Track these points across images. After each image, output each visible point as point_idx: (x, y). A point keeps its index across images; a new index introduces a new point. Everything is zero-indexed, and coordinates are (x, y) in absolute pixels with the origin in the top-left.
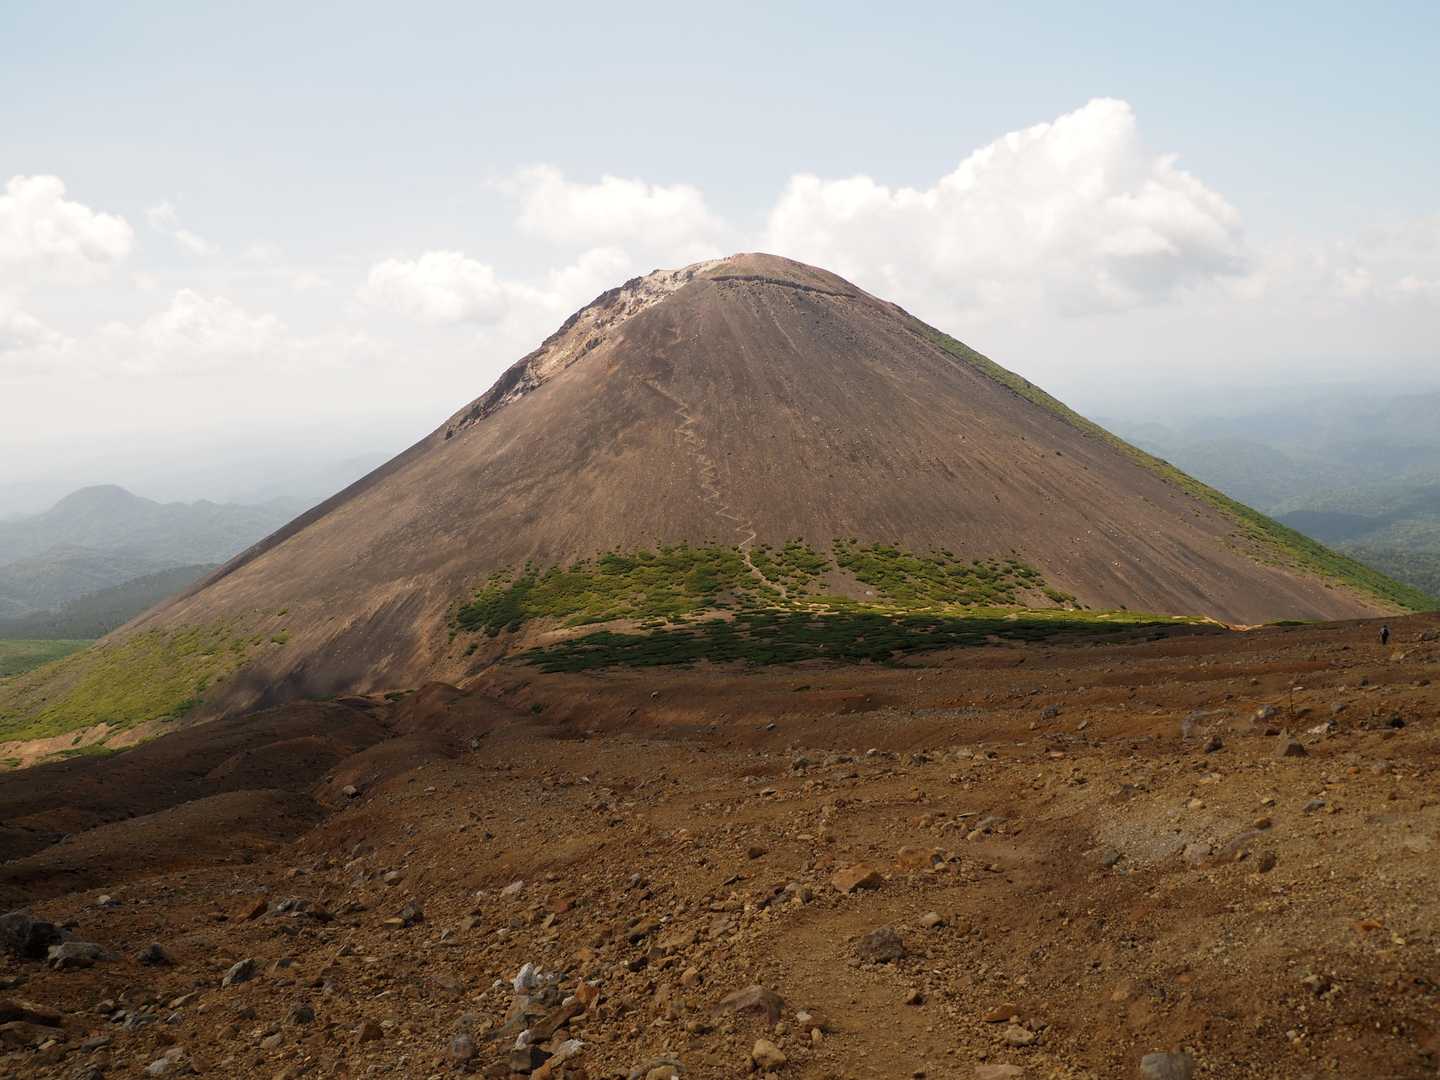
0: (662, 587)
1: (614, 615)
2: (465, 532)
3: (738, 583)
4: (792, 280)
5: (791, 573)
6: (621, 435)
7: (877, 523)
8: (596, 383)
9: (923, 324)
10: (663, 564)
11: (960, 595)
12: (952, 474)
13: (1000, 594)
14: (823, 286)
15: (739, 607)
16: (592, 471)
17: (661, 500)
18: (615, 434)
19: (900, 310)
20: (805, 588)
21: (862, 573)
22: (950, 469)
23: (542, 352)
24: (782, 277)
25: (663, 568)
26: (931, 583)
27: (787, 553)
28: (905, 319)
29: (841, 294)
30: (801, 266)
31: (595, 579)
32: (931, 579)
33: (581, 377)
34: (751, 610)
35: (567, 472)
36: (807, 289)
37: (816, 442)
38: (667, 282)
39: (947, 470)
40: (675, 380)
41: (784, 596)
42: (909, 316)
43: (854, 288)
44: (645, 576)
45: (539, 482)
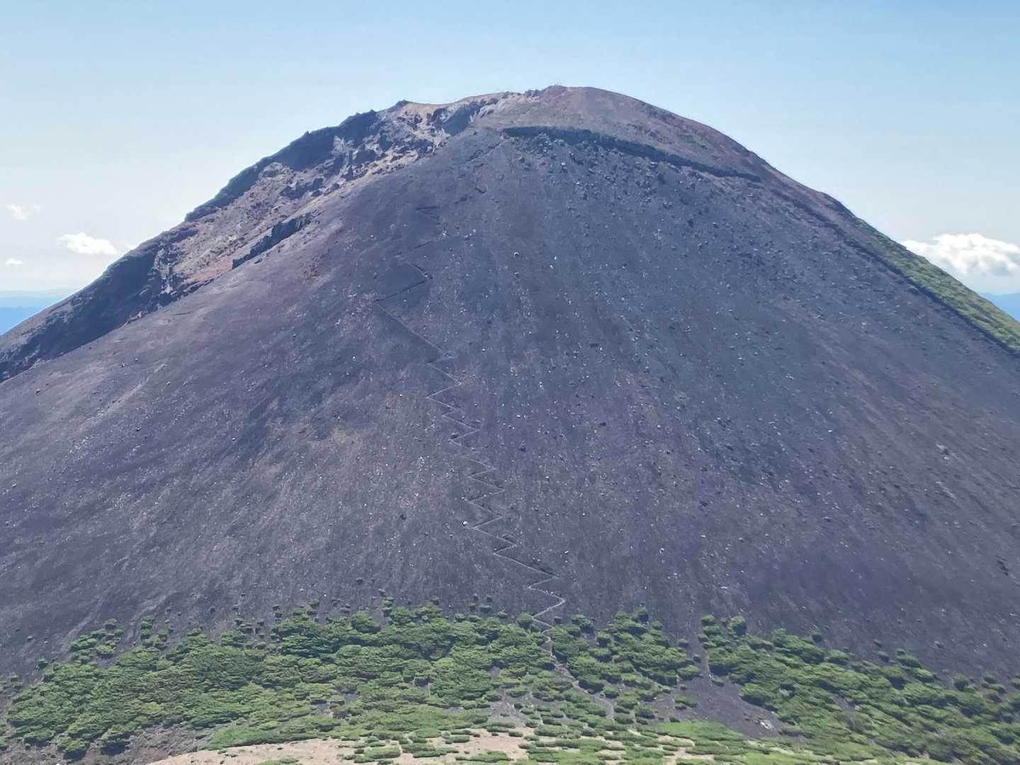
0: (390, 685)
1: (303, 731)
2: (33, 557)
3: (530, 688)
4: (650, 142)
5: (624, 677)
6: (328, 402)
7: (785, 598)
8: (289, 302)
9: (880, 236)
10: (395, 641)
11: (931, 741)
12: (922, 516)
13: (1004, 747)
14: (704, 158)
15: (530, 732)
16: (271, 463)
17: (398, 524)
18: (318, 398)
19: (839, 208)
20: (649, 707)
21: (750, 688)
22: (920, 507)
23: (182, 233)
24: (629, 136)
25: (396, 648)
26: (878, 714)
27: (617, 639)
28: (846, 227)
29: (735, 174)
30: (667, 117)
31: (270, 659)
32: (879, 708)
33: (261, 290)
34: (554, 740)
35: (227, 462)
36: (678, 162)
37: (678, 438)
38: (420, 125)
39: (913, 509)
40: (432, 310)
41: (611, 718)
42: (855, 221)
43: (759, 164)
44: (361, 661)
45: (176, 475)
